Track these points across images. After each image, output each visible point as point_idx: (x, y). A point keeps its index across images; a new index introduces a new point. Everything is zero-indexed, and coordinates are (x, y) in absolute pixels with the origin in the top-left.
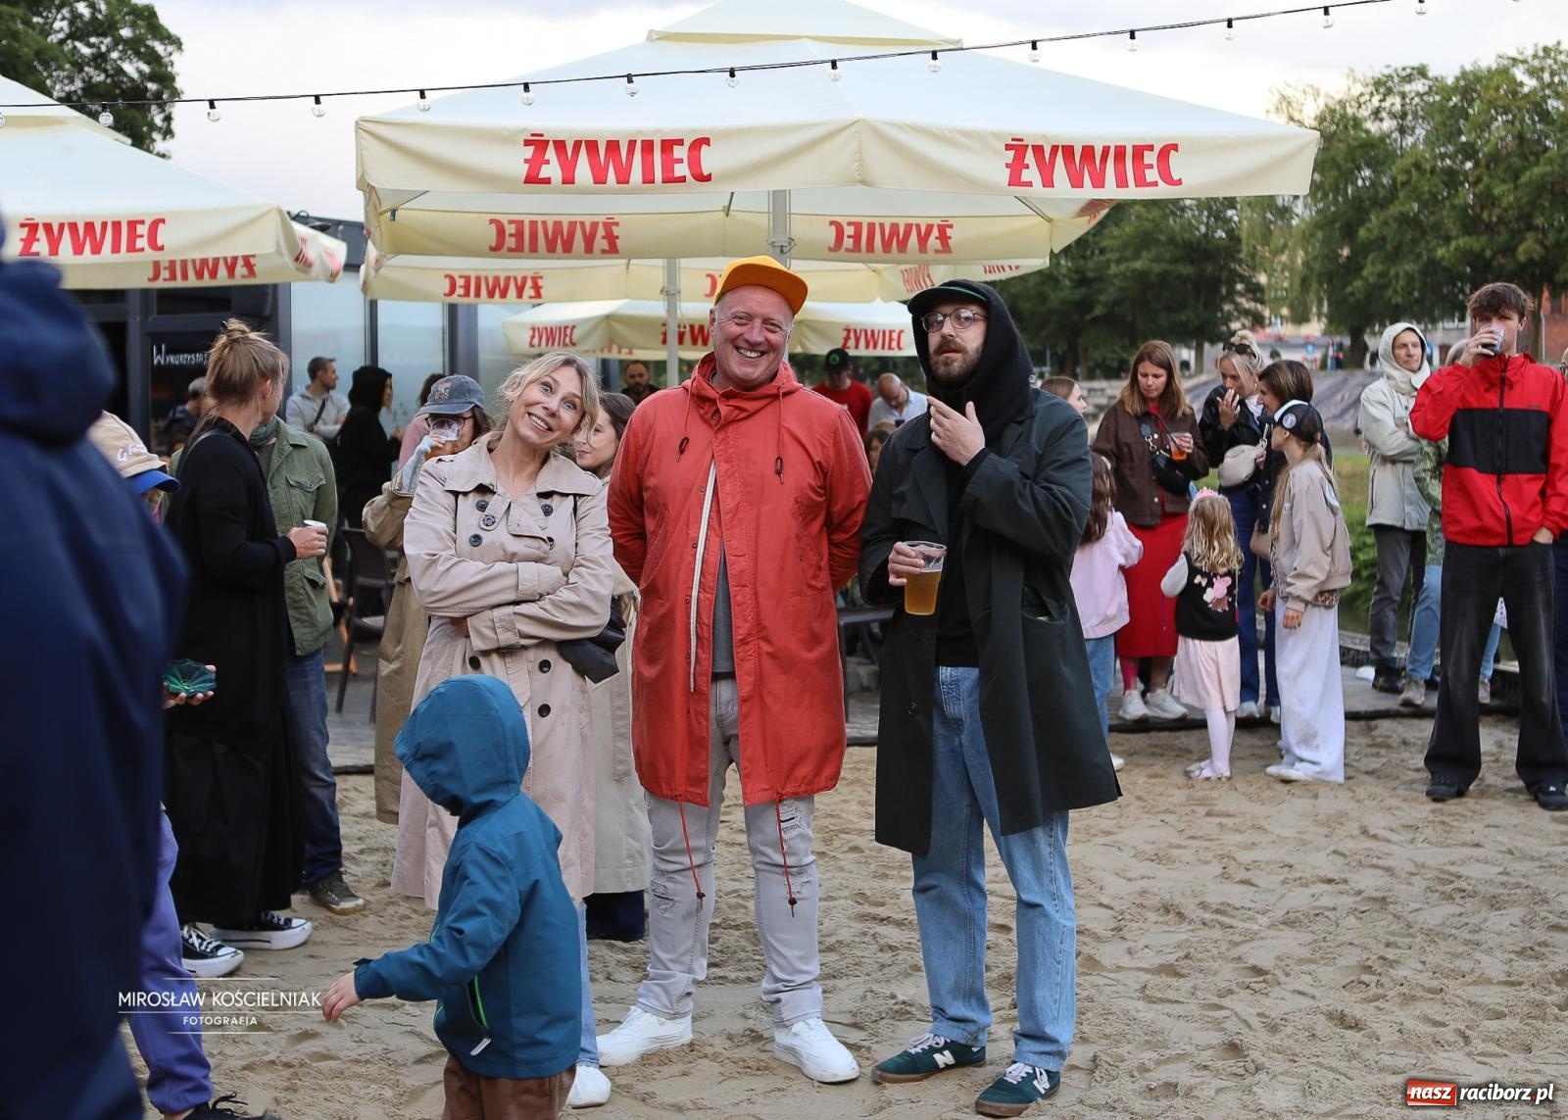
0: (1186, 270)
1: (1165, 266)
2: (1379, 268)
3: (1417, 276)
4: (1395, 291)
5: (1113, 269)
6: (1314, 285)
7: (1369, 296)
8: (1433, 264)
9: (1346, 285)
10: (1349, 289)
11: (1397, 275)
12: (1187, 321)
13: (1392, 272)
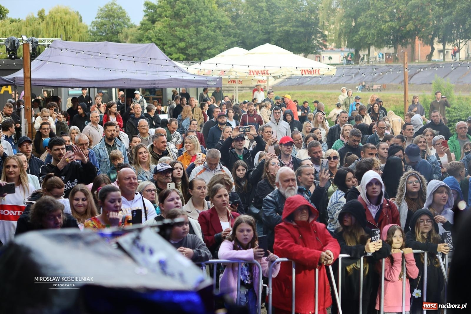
0: (302, 30)
1: (295, 29)
2: (364, 31)
3: (375, 34)
4: (369, 39)
5: (278, 29)
6: (343, 37)
7: (360, 40)
8: (381, 30)
9: (353, 37)
10: (354, 38)
11: (369, 34)
12: (302, 47)
13: (368, 33)
